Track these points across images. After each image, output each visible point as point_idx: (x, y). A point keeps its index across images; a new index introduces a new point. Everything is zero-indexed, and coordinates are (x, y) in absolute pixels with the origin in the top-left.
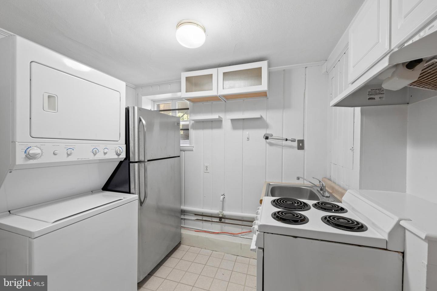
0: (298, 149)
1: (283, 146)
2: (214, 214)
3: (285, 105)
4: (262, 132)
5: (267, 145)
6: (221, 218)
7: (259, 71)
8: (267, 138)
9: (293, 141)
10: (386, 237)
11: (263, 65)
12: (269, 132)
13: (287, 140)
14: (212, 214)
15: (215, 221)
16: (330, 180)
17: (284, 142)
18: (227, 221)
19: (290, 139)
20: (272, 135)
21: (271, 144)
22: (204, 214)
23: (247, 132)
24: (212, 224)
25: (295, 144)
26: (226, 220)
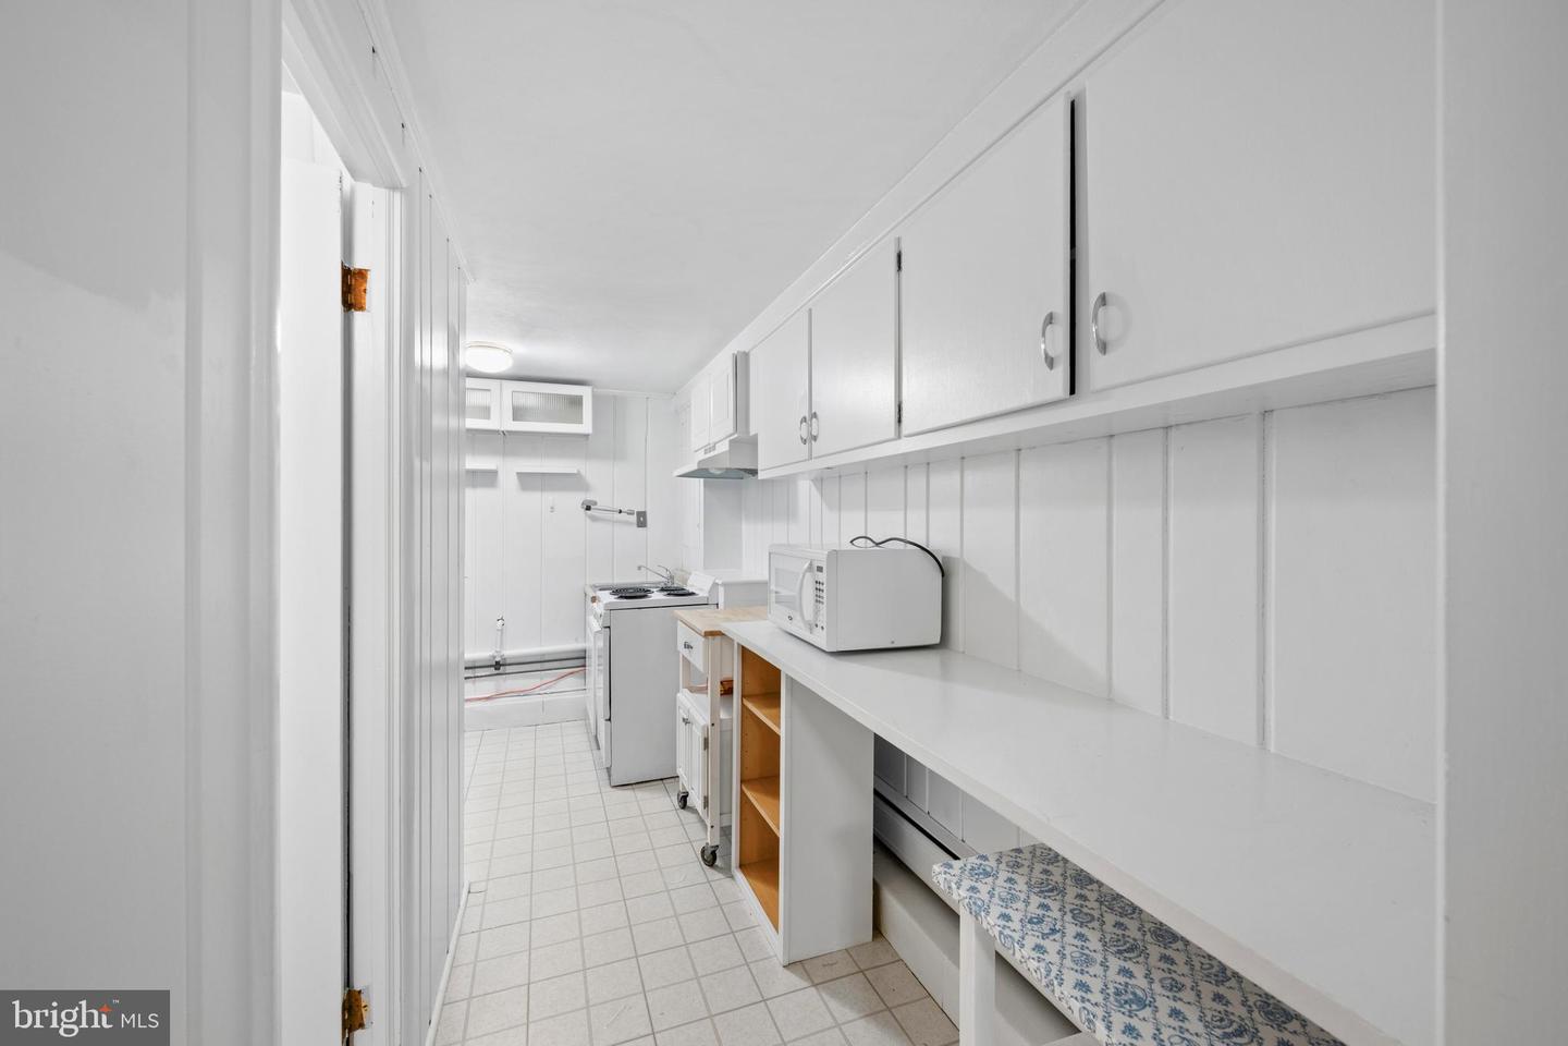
0: (639, 526)
1: (614, 522)
2: (480, 661)
3: (616, 454)
4: (578, 498)
5: (588, 520)
6: (498, 665)
7: (576, 402)
8: (588, 508)
9: (630, 513)
10: (706, 595)
11: (585, 393)
12: (590, 497)
13: (620, 512)
14: (474, 661)
15: (483, 674)
16: (682, 570)
17: (617, 515)
18: (509, 669)
19: (626, 509)
20: (595, 503)
21: (594, 519)
22: (477, 665)
23: (550, 497)
24: (477, 684)
25: (634, 518)
26: (507, 667)
